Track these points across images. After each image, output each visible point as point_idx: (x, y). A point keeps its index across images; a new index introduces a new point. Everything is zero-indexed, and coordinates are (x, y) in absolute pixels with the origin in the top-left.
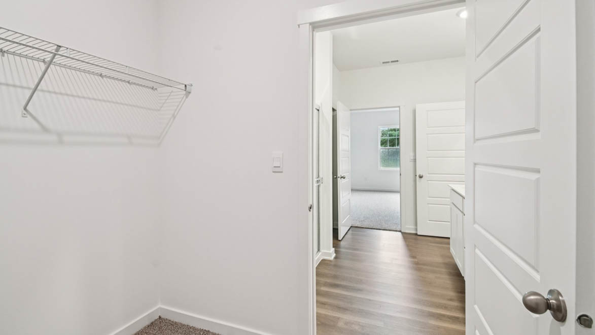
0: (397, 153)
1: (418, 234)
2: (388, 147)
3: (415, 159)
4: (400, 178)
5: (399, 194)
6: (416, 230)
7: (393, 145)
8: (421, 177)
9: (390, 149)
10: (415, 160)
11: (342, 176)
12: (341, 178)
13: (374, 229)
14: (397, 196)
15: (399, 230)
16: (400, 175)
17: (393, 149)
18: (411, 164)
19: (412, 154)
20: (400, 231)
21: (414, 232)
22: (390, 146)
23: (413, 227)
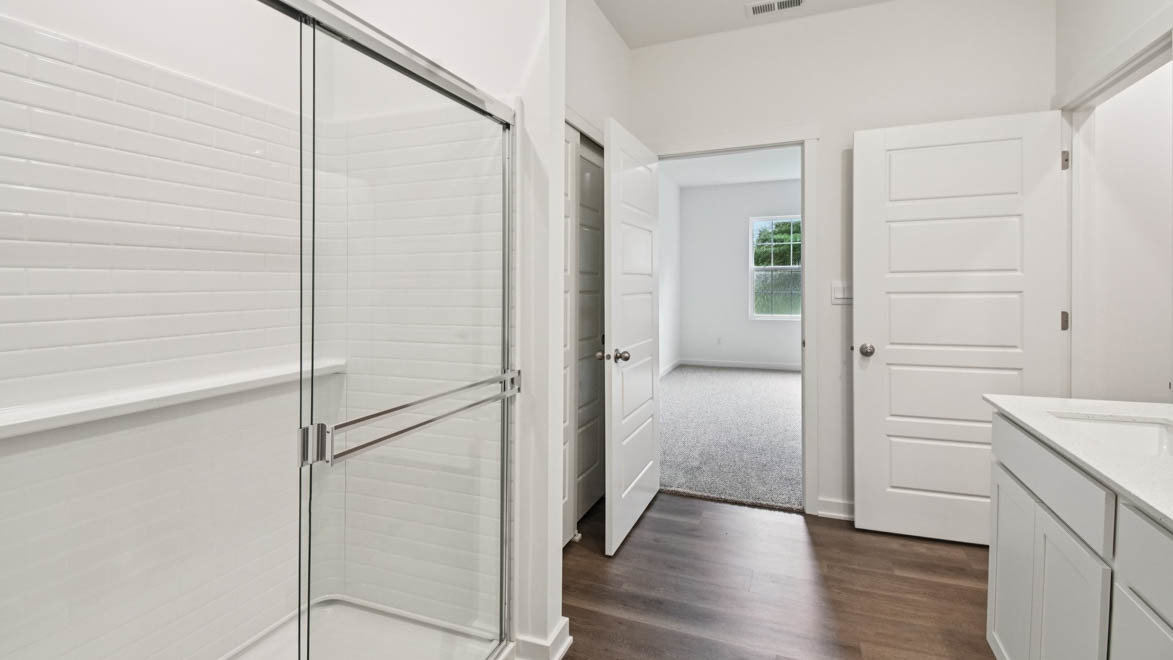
0: (795, 280)
1: (858, 525)
2: (772, 266)
3: (851, 299)
4: (803, 351)
5: (799, 377)
6: (851, 509)
7: (785, 262)
8: (867, 353)
9: (776, 270)
10: (848, 302)
11: (621, 351)
12: (617, 358)
13: (726, 501)
14: (794, 384)
15: (796, 506)
16: (804, 343)
17: (784, 269)
18: (836, 314)
19: (839, 283)
20: (801, 512)
21: (842, 516)
22: (775, 264)
23: (841, 501)
